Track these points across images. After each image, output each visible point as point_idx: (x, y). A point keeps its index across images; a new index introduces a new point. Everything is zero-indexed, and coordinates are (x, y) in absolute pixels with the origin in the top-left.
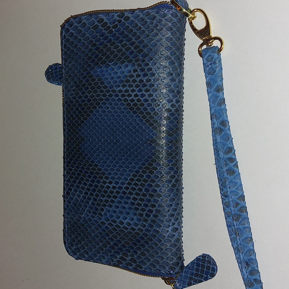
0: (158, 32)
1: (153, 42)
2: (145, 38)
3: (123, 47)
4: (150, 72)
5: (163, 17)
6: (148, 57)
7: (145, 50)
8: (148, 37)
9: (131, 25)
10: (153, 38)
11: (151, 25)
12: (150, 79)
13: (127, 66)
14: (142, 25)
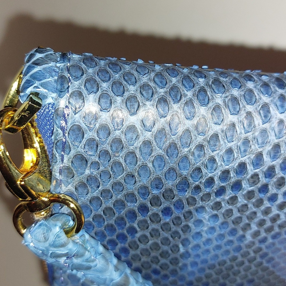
0: (125, 151)
1: (150, 165)
2: (136, 181)
3: (147, 228)
4: (232, 175)
5: (80, 135)
6: (190, 178)
7: (169, 184)
8: (133, 176)
9: (91, 211)
10: (139, 163)
11: (102, 168)
12: (252, 177)
13: (199, 222)
14: (98, 187)
